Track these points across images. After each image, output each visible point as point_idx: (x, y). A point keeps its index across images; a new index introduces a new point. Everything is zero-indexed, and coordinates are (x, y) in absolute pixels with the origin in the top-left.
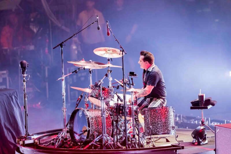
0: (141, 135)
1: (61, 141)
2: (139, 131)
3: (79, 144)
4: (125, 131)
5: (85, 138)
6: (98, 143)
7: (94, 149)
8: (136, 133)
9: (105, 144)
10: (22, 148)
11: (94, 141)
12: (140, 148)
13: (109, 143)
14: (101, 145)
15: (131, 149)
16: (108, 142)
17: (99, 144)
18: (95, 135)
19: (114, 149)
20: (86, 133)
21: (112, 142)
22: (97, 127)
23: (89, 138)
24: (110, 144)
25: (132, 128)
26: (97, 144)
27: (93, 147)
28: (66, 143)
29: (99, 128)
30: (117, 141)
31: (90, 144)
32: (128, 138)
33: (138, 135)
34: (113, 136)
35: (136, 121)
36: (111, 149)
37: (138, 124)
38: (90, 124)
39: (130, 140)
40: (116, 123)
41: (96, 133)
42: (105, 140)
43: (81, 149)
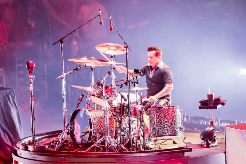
0: (146, 136)
1: (61, 143)
2: (144, 133)
3: (80, 147)
4: (129, 132)
5: (87, 139)
6: (101, 145)
7: (96, 151)
8: (140, 135)
9: (108, 146)
10: (19, 151)
11: (96, 144)
12: (146, 150)
13: (112, 145)
14: (104, 148)
15: (135, 151)
16: (111, 145)
17: (101, 147)
18: (97, 137)
19: (117, 152)
20: (88, 134)
21: (116, 145)
22: (99, 128)
23: (91, 140)
24: (113, 146)
25: (137, 129)
26: (99, 146)
27: (95, 150)
28: (67, 145)
29: (101, 129)
30: (121, 143)
31: (92, 147)
32: (133, 140)
33: (143, 137)
34: (116, 137)
35: (141, 121)
36: (114, 151)
37: (143, 125)
38: (92, 125)
39: (135, 143)
40: (120, 124)
41: (98, 135)
42: (108, 143)
43: (83, 152)
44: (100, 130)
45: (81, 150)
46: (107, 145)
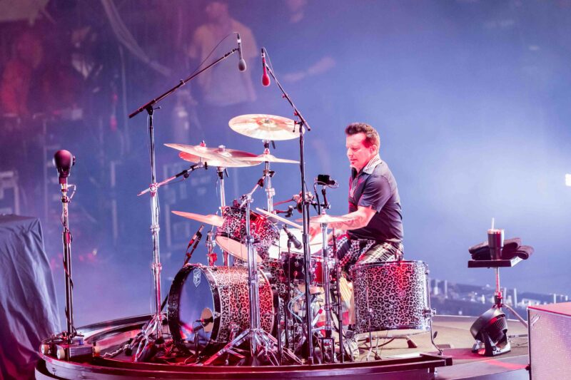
0: (345, 330)
1: (148, 345)
2: (340, 321)
3: (192, 354)
4: (307, 319)
5: (209, 335)
6: (240, 350)
7: (229, 365)
8: (332, 326)
9: (257, 352)
10: (51, 361)
11: (229, 346)
12: (344, 363)
13: (267, 350)
14: (247, 355)
15: (320, 364)
16: (264, 349)
17: (241, 353)
18: (232, 330)
19: (279, 366)
20: (211, 326)
21: (275, 349)
22: (237, 310)
23: (217, 339)
24: (268, 353)
25: (324, 313)
26: (236, 351)
27: (227, 361)
28: (162, 349)
29: (241, 312)
30: (287, 346)
31: (220, 353)
32: (314, 339)
33: (339, 331)
34: (275, 333)
35: (333, 295)
36: (270, 364)
37: (338, 305)
38: (221, 302)
39: (320, 344)
40: (285, 300)
41: (235, 326)
42: (257, 344)
43: (198, 365)
44: (239, 315)
45: (194, 362)
46: (254, 350)
